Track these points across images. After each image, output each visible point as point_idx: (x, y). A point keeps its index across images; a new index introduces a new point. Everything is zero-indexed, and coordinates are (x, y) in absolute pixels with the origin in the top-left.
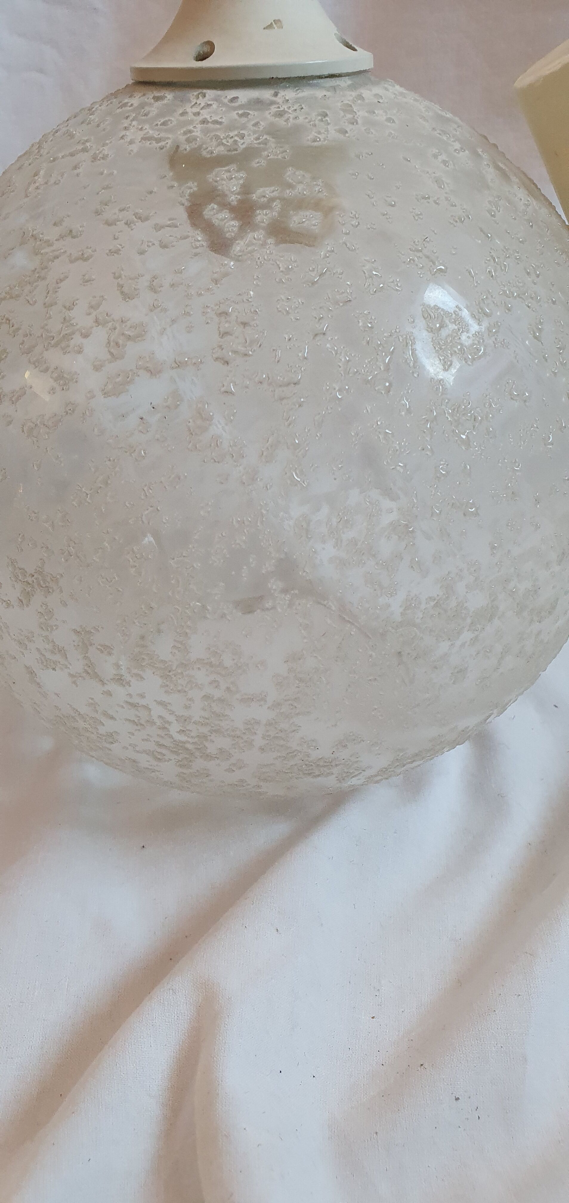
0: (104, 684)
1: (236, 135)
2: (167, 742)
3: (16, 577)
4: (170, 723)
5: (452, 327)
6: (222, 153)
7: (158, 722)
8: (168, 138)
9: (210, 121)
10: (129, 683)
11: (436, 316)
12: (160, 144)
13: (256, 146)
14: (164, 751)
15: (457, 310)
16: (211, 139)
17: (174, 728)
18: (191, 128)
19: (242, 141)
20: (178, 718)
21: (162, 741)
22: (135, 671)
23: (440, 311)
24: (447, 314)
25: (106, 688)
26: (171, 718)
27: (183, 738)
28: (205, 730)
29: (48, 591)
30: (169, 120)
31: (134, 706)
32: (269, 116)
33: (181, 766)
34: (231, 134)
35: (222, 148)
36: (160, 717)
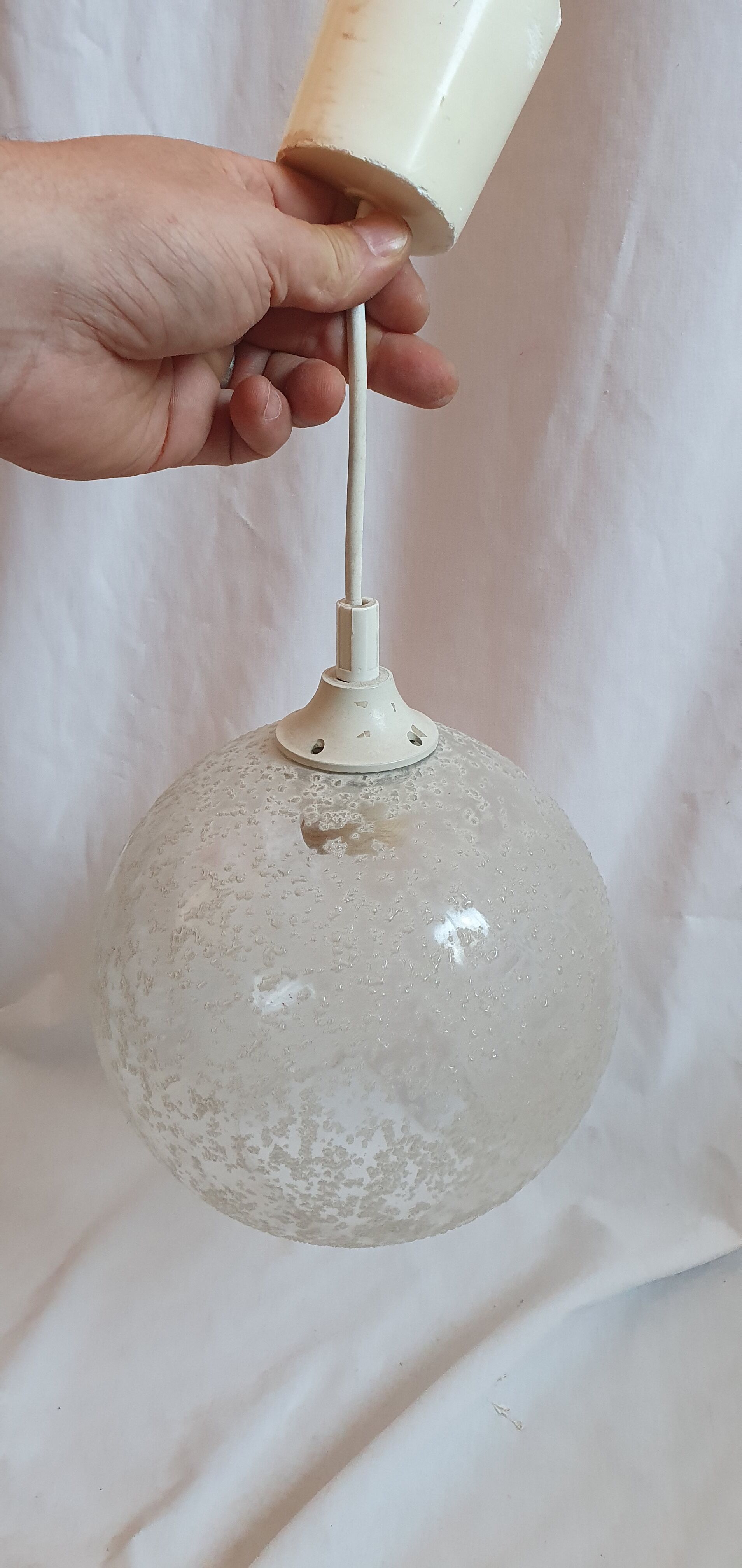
0: (250, 1172)
1: (340, 814)
2: (293, 1211)
3: (194, 1101)
4: (295, 1199)
5: (476, 941)
6: (332, 828)
7: (287, 1198)
8: (297, 814)
9: (323, 801)
10: (268, 1172)
11: (467, 935)
12: (292, 818)
13: (354, 822)
14: (289, 1217)
15: (480, 929)
16: (325, 816)
17: (298, 1202)
18: (311, 806)
19: (345, 819)
20: (302, 1195)
21: (288, 1210)
22: (273, 1165)
23: (469, 931)
24: (474, 933)
25: (251, 1175)
26: (297, 1195)
27: (303, 1208)
28: (320, 1203)
29: (216, 1112)
30: (297, 798)
31: (271, 1187)
32: (361, 797)
33: (300, 1227)
34: (338, 813)
35: (332, 824)
36: (289, 1195)
